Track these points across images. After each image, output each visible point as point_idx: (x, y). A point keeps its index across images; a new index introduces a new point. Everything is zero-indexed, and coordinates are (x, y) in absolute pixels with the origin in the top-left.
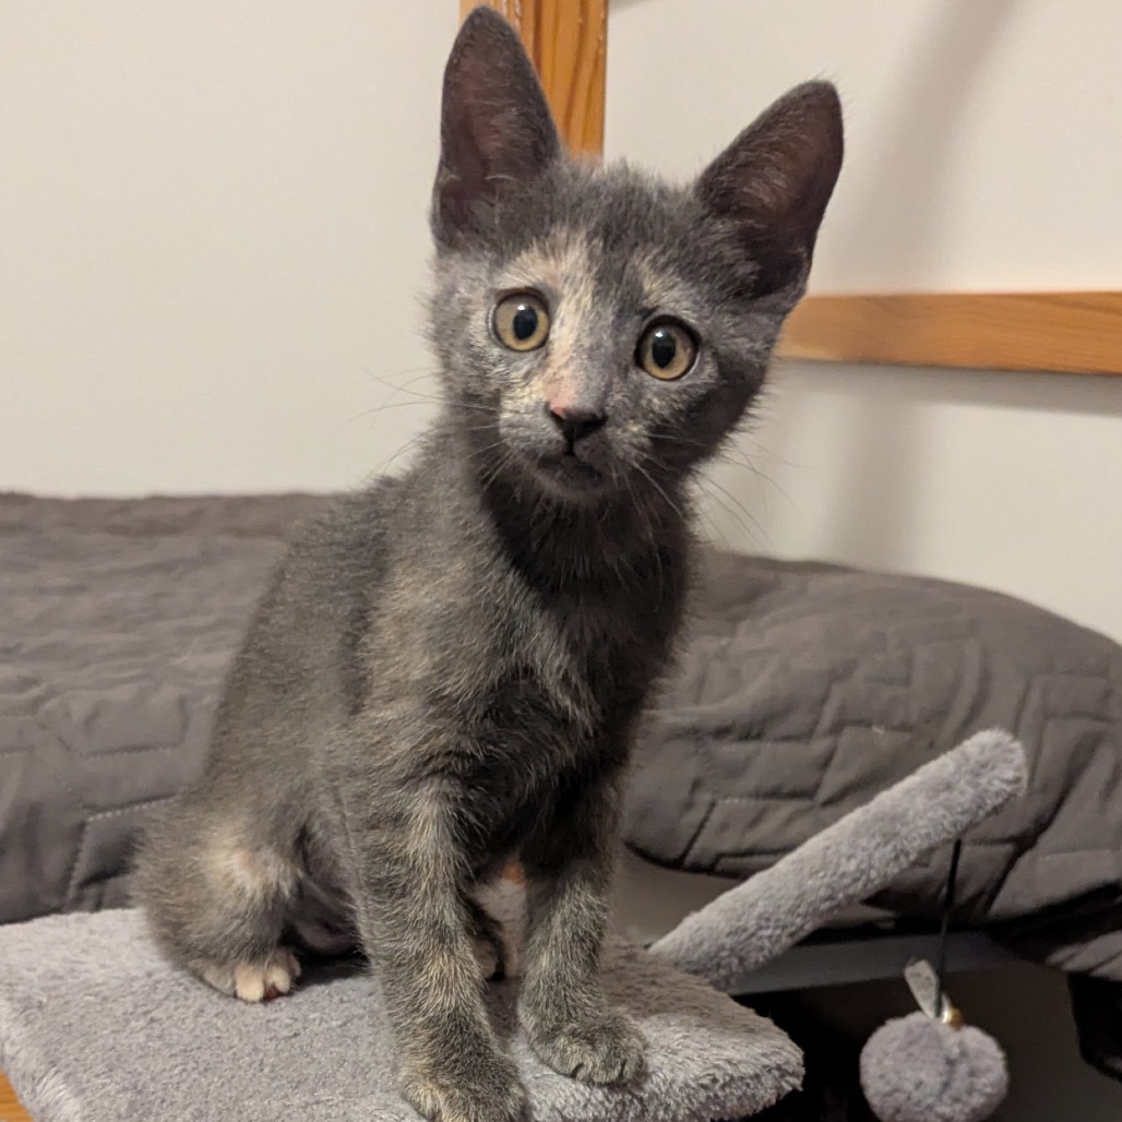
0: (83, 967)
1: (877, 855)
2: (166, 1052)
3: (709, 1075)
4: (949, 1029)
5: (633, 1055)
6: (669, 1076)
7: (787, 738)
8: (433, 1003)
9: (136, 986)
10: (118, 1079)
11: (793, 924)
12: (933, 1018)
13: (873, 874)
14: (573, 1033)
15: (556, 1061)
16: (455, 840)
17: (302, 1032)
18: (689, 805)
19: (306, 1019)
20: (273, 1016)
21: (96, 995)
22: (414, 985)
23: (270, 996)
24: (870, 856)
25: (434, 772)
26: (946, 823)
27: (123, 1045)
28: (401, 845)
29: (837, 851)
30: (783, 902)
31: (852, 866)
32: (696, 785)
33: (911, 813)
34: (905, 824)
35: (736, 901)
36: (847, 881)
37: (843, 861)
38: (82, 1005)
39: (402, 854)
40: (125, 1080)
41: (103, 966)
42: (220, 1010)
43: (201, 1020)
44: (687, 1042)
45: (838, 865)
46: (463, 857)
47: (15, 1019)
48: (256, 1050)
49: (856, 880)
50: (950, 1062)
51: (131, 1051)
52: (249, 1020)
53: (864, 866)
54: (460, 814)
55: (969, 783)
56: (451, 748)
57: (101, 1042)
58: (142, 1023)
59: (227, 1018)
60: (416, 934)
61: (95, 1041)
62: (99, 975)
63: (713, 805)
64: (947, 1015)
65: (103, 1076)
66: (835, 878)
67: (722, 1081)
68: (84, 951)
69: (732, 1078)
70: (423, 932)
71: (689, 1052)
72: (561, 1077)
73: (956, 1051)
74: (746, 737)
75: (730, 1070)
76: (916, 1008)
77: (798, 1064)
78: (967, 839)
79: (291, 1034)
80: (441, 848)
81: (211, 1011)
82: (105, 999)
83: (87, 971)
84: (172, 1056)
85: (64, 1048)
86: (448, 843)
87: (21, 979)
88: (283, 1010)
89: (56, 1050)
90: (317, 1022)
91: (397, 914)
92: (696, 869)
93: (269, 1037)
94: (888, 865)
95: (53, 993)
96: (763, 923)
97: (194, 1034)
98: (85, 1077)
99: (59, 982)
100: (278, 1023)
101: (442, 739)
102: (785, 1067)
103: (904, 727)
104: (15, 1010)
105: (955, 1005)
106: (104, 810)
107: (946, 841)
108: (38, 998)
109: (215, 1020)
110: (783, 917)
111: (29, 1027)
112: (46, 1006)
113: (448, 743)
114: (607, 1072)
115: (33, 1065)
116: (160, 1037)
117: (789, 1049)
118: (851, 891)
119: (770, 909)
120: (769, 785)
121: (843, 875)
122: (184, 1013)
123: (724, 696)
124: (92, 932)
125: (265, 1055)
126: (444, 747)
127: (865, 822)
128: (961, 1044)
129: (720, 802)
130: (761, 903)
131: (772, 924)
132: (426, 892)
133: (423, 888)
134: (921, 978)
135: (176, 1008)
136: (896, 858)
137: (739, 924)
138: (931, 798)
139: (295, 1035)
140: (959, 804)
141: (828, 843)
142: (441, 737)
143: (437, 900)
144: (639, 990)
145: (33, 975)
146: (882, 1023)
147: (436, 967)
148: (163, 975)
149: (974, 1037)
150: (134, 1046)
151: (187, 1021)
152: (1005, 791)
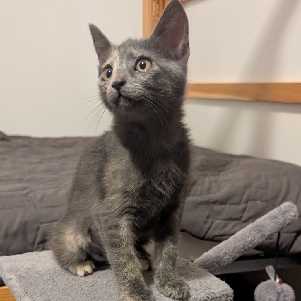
0: (36, 266)
1: (256, 236)
2: (58, 290)
3: (207, 297)
4: (278, 284)
5: (186, 291)
6: (196, 297)
7: (233, 204)
8: (129, 276)
9: (50, 272)
10: (44, 297)
11: (233, 255)
12: (274, 281)
13: (255, 241)
14: (170, 285)
15: (165, 293)
16: (133, 231)
17: (95, 285)
18: (206, 222)
19: (96, 281)
20: (88, 280)
21: (39, 274)
22: (124, 271)
23: (86, 274)
24: (254, 236)
25: (126, 213)
26: (275, 228)
27: (46, 288)
28: (118, 233)
29: (246, 235)
30: (230, 249)
31: (249, 239)
32: (208, 217)
33: (266, 225)
34: (264, 228)
35: (217, 249)
36: (248, 243)
37: (247, 238)
38: (35, 277)
39: (118, 236)
40: (46, 297)
41: (42, 266)
42: (73, 279)
43: (68, 281)
44: (201, 287)
45: (246, 239)
46: (135, 236)
47: (17, 281)
48: (82, 289)
49: (251, 243)
50: (279, 293)
51: (48, 290)
52: (81, 281)
53: (253, 239)
54: (134, 224)
55: (282, 216)
56: (130, 205)
57: (40, 287)
58: (51, 282)
59: (75, 280)
60: (123, 257)
61: (38, 287)
62: (40, 269)
63: (212, 222)
64: (278, 280)
65: (40, 297)
66: (245, 242)
67: (210, 299)
68: (37, 262)
69: (213, 298)
70: (125, 256)
71: (201, 290)
72: (166, 297)
73: (280, 290)
74: (222, 204)
75: (213, 295)
76: (269, 278)
77: (232, 294)
78: (281, 232)
79: (92, 285)
80: (129, 233)
81: (71, 278)
82: (42, 275)
83: (38, 268)
84: (59, 291)
85: (30, 289)
86: (131, 232)
87: (19, 270)
88: (90, 278)
89: (28, 289)
90: (100, 282)
91: (118, 252)
92: (208, 240)
93: (86, 286)
94: (259, 239)
95: (28, 274)
96: (225, 255)
97: (66, 285)
98: (35, 297)
99: (29, 271)
100: (89, 282)
101: (128, 203)
102: (228, 294)
103: (266, 201)
104: (17, 278)
105: (280, 277)
106: (44, 223)
107: (276, 232)
108: (24, 275)
109: (72, 281)
110: (230, 253)
111: (20, 283)
112: (26, 277)
113: (129, 204)
114: (179, 295)
115: (21, 293)
116: (56, 286)
117: (229, 289)
118: (249, 246)
119: (227, 251)
120: (228, 217)
121: (247, 242)
122: (63, 279)
123: (216, 193)
124: (39, 257)
125: (85, 291)
126: (128, 205)
127: (253, 227)
128: (282, 288)
129: (215, 221)
130: (224, 249)
131: (227, 255)
132: (125, 246)
133: (125, 245)
134: (270, 270)
135: (61, 278)
136: (262, 237)
137: (218, 255)
138: (271, 221)
139: (93, 285)
140: (279, 222)
141: (243, 233)
142: (127, 202)
143: (129, 248)
144: (189, 273)
145: (22, 269)
146: (260, 283)
147: (130, 266)
148: (58, 269)
149: (285, 286)
150: (49, 289)
151: (64, 281)
152: (292, 218)
